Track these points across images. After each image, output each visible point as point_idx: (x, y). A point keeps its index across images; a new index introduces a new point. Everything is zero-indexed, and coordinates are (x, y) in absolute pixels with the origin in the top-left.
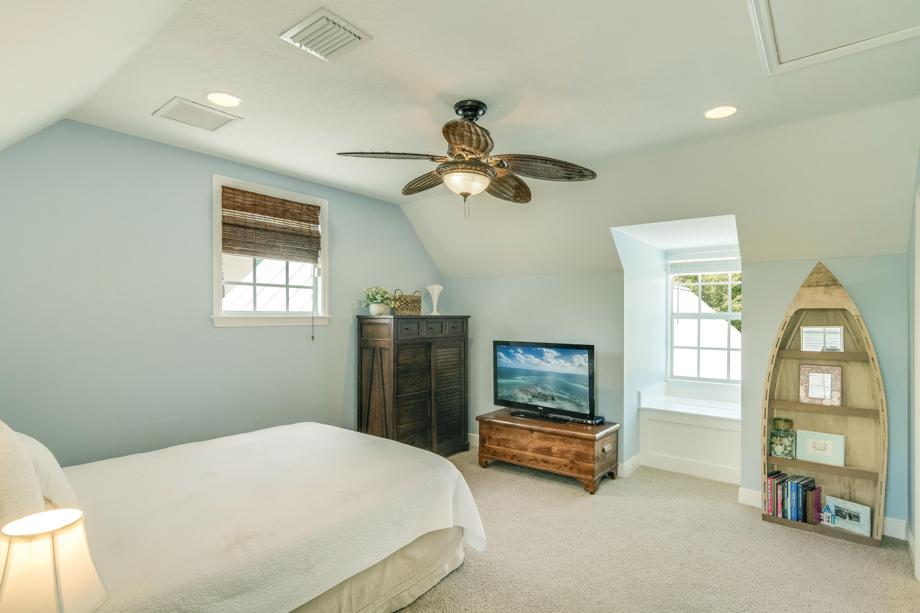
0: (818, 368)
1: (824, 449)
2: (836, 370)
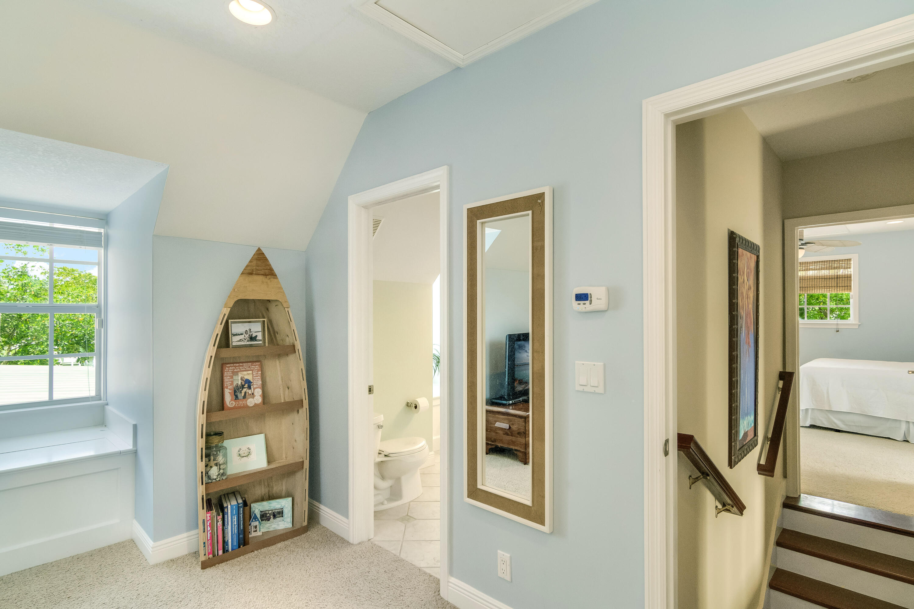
0: (241, 366)
1: (248, 455)
2: (256, 366)
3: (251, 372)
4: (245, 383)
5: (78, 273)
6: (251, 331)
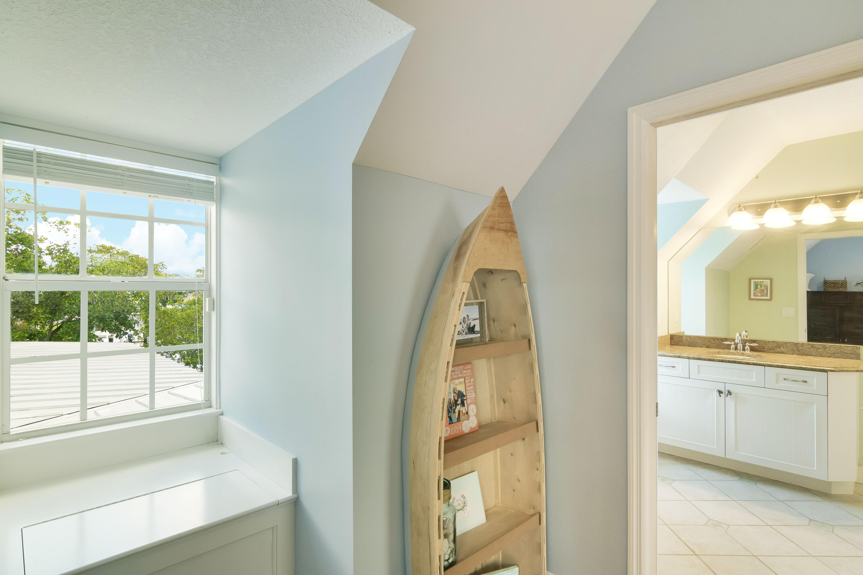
0: (453, 371)
2: (468, 371)
3: (462, 380)
4: (458, 398)
5: (116, 251)
6: (469, 318)
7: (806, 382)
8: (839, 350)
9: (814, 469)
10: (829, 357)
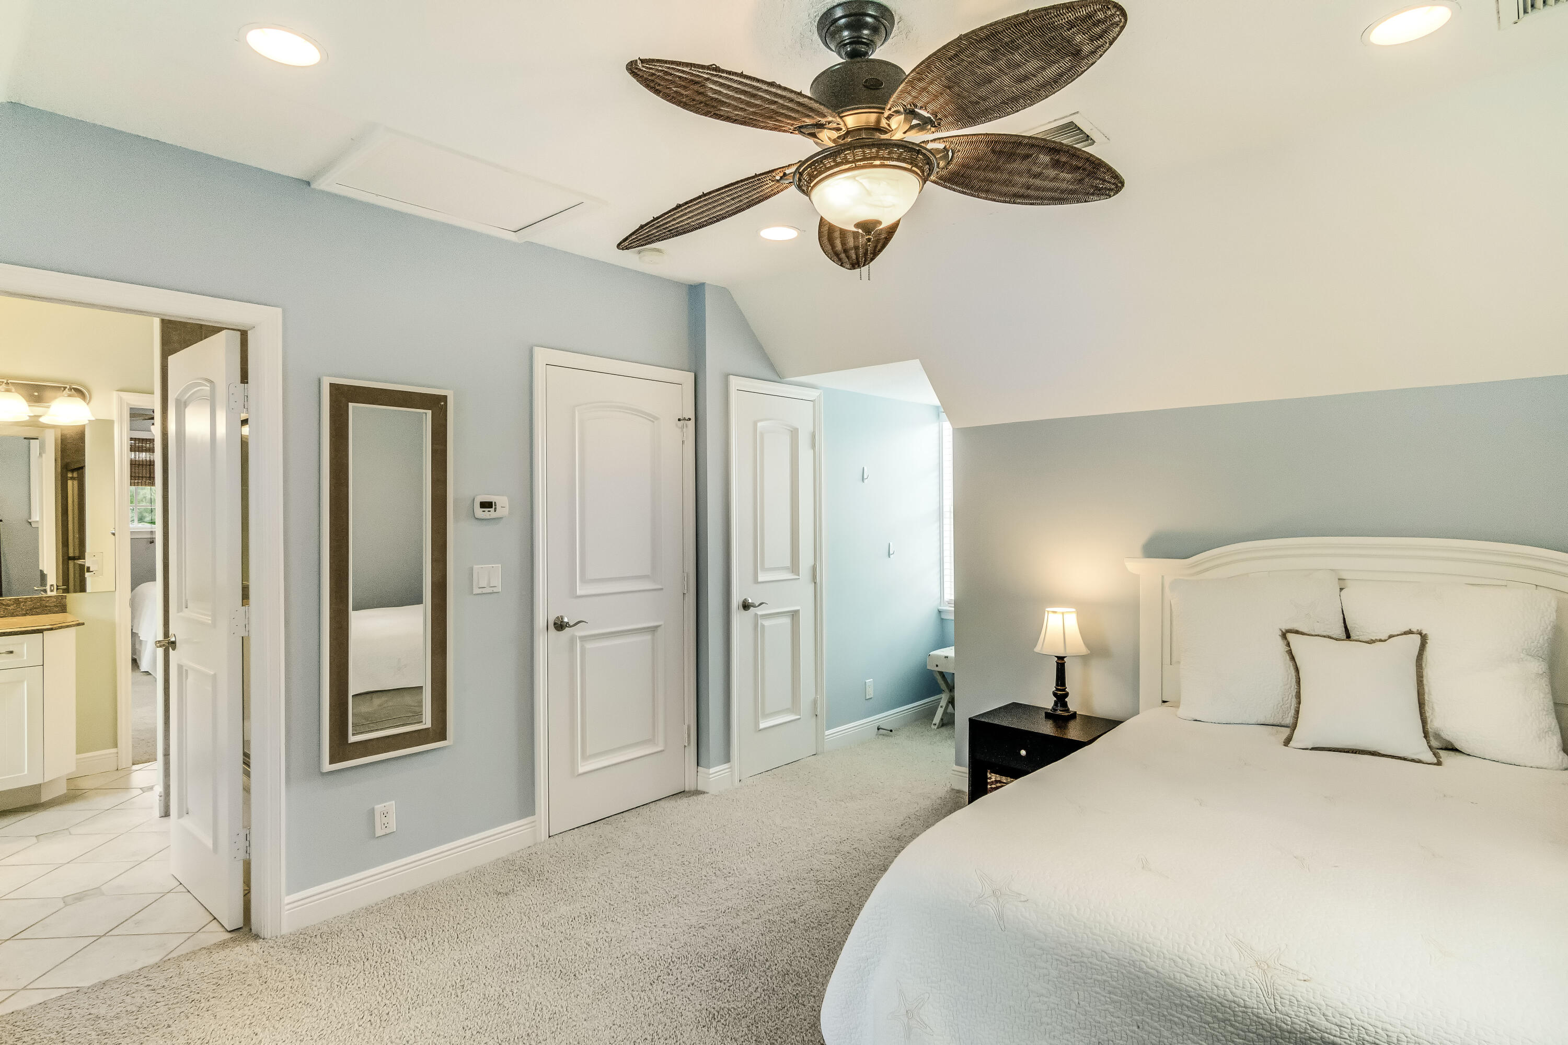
7: (12, 652)
8: (38, 604)
9: (24, 773)
10: (25, 615)
